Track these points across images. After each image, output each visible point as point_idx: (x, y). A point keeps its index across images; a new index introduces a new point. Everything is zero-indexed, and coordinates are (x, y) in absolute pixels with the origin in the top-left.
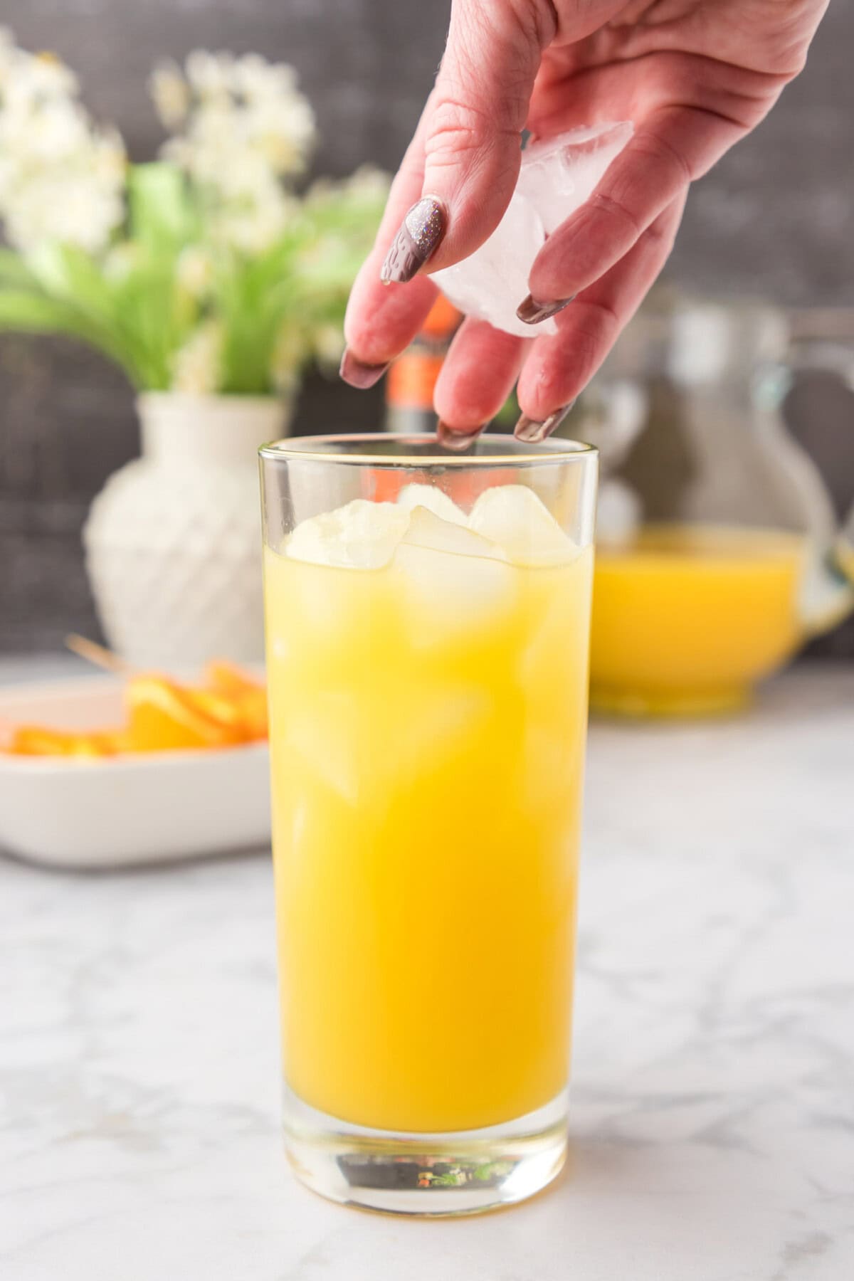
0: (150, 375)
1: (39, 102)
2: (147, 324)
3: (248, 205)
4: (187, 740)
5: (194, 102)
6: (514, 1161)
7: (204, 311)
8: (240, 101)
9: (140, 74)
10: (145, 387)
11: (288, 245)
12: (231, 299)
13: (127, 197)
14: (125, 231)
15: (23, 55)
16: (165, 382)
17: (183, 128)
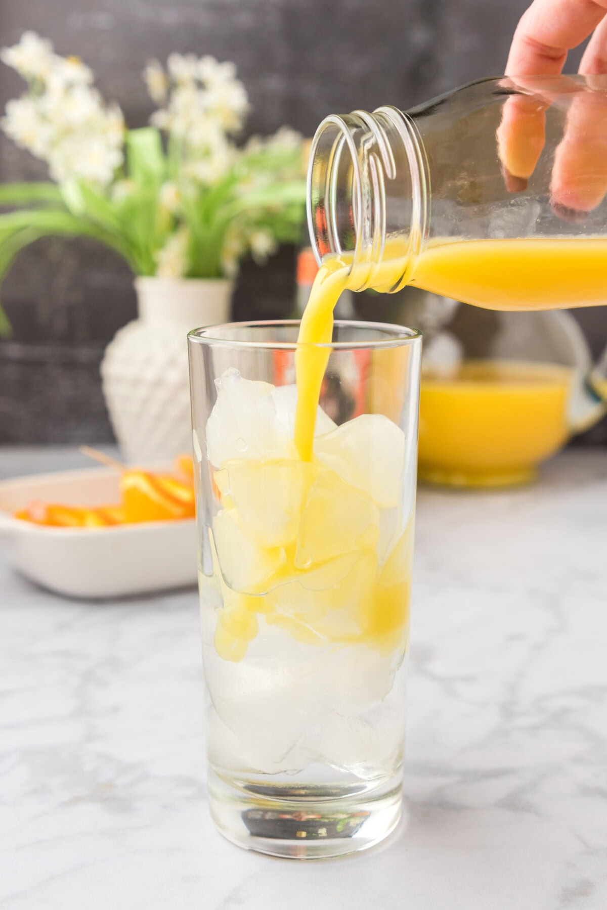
0: (142, 266)
1: (69, 87)
2: (139, 232)
3: (207, 153)
4: (162, 515)
5: (172, 86)
6: (365, 815)
7: (177, 223)
8: (201, 85)
9: (138, 68)
10: (140, 273)
11: (232, 180)
12: (194, 216)
13: (125, 149)
14: (124, 170)
15: (58, 59)
16: (152, 270)
17: (166, 103)
